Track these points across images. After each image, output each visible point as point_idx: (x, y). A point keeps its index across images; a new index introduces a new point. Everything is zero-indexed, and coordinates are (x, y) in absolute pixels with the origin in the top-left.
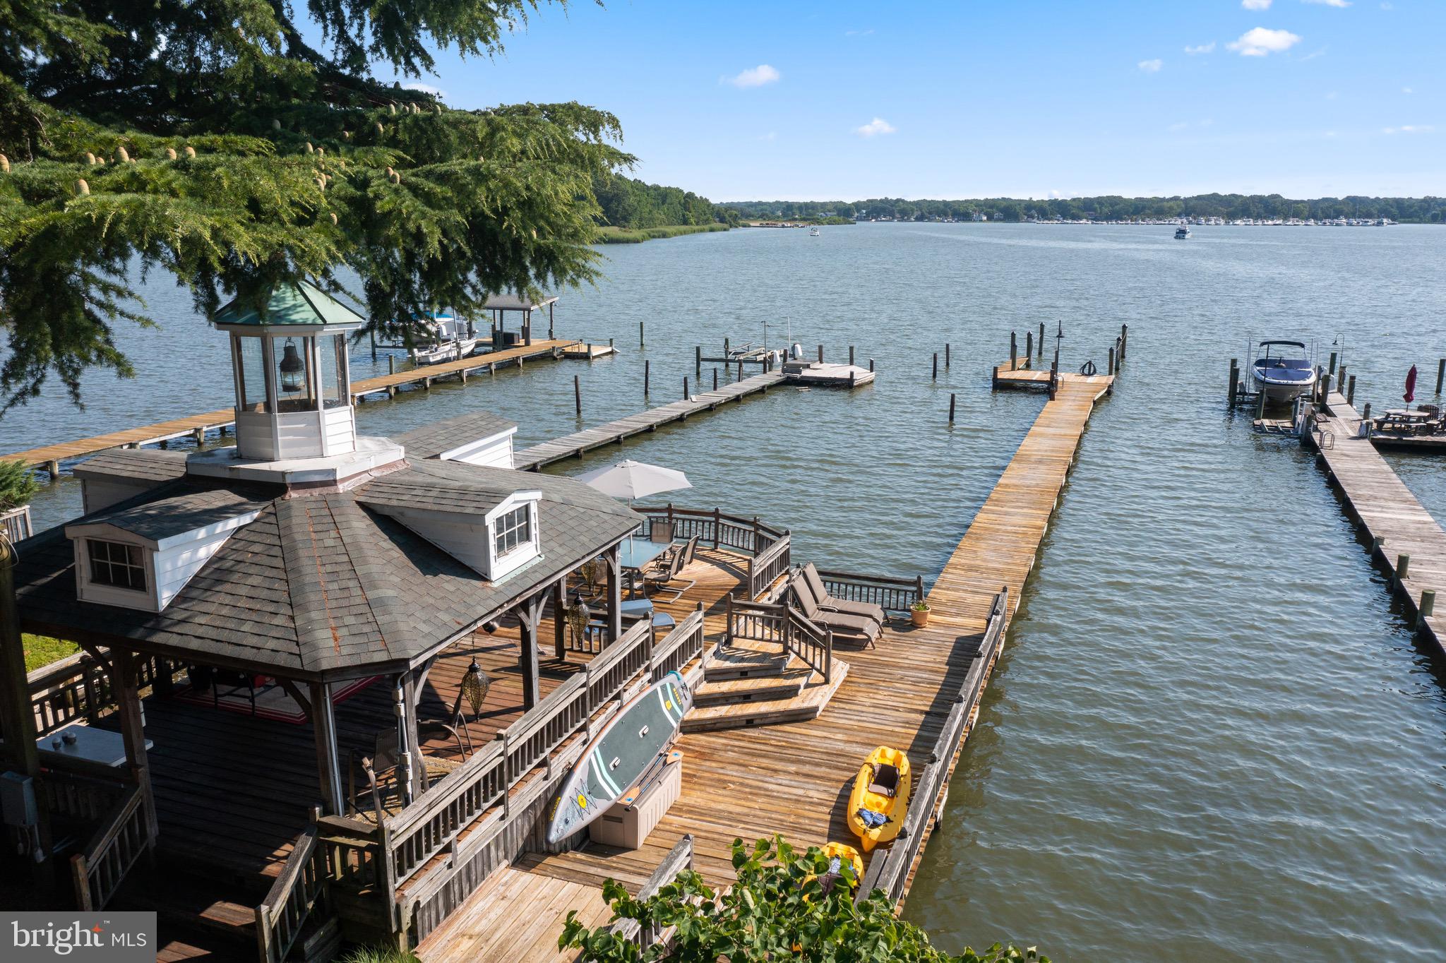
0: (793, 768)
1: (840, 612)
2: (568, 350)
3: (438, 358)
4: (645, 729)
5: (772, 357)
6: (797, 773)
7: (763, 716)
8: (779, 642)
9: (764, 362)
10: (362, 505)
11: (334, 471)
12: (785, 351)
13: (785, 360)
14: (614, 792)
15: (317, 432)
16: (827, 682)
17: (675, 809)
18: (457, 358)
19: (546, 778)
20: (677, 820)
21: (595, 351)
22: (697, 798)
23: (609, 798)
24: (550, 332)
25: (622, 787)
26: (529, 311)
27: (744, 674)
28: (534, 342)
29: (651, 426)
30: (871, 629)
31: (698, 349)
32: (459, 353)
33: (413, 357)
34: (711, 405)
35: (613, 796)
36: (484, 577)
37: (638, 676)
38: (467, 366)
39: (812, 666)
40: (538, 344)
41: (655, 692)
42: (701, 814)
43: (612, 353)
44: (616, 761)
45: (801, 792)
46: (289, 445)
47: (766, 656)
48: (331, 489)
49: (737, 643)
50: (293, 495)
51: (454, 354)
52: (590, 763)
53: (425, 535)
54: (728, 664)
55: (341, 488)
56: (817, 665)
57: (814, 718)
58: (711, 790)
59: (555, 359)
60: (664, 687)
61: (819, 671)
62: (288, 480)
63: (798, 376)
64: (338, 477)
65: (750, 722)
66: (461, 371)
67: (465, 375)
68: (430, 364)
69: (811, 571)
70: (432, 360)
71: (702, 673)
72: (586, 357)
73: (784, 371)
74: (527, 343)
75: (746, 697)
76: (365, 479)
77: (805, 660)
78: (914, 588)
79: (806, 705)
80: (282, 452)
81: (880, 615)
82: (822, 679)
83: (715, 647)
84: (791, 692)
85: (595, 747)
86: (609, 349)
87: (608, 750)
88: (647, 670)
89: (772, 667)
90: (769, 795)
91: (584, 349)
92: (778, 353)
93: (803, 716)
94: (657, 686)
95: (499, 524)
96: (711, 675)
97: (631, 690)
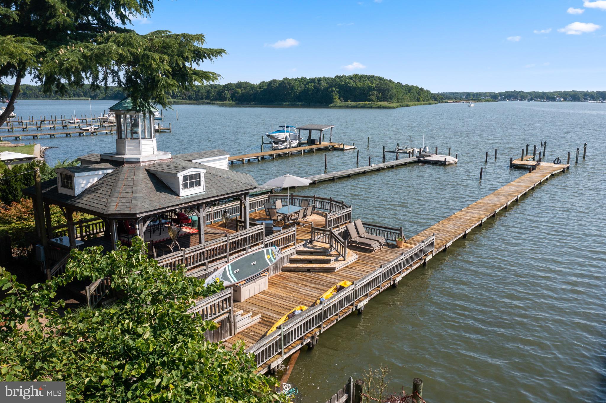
0: (313, 286)
1: (367, 238)
2: (335, 146)
3: (282, 147)
4: (255, 263)
5: (413, 151)
6: (314, 287)
7: (314, 268)
8: (328, 243)
9: (409, 153)
10: (147, 170)
11: (139, 159)
12: (420, 149)
13: (420, 153)
14: (233, 280)
15: (139, 146)
16: (344, 260)
17: (263, 293)
18: (289, 148)
19: (205, 270)
20: (261, 296)
21: (346, 147)
22: (273, 291)
23: (231, 282)
24: (330, 140)
25: (238, 280)
26: (321, 131)
27: (312, 253)
28: (322, 143)
29: (349, 174)
30: (376, 246)
31: (384, 147)
32: (290, 146)
33: (272, 147)
34: (379, 168)
35: (233, 282)
36: (178, 195)
37: (257, 245)
38: (291, 151)
39: (339, 253)
40: (324, 144)
41: (263, 251)
42: (271, 295)
43: (354, 148)
44: (238, 270)
45: (311, 293)
46: (130, 150)
47: (323, 248)
48: (138, 164)
49: (315, 243)
50: (126, 165)
51: (288, 146)
52: (225, 269)
53: (163, 181)
54: (307, 249)
55: (142, 164)
56: (341, 253)
57: (334, 272)
58: (279, 289)
59: (330, 150)
60: (268, 251)
61: (342, 256)
62: (125, 161)
63: (423, 159)
64: (141, 161)
65: (309, 270)
66: (289, 152)
67: (290, 154)
68: (278, 149)
69: (359, 223)
70: (279, 148)
71: (295, 251)
72: (342, 150)
73: (417, 157)
74: (320, 144)
75: (310, 261)
76: (154, 162)
77: (337, 251)
78: (399, 232)
79: (331, 266)
80: (127, 152)
81: (383, 242)
82: (343, 259)
83: (304, 243)
84: (328, 261)
85: (229, 264)
86: (353, 147)
87: (234, 266)
88: (262, 243)
89: (323, 252)
90: (299, 292)
91: (341, 146)
92: (416, 150)
93: (330, 270)
94: (265, 249)
95: (185, 178)
96: (299, 253)
97: (253, 249)
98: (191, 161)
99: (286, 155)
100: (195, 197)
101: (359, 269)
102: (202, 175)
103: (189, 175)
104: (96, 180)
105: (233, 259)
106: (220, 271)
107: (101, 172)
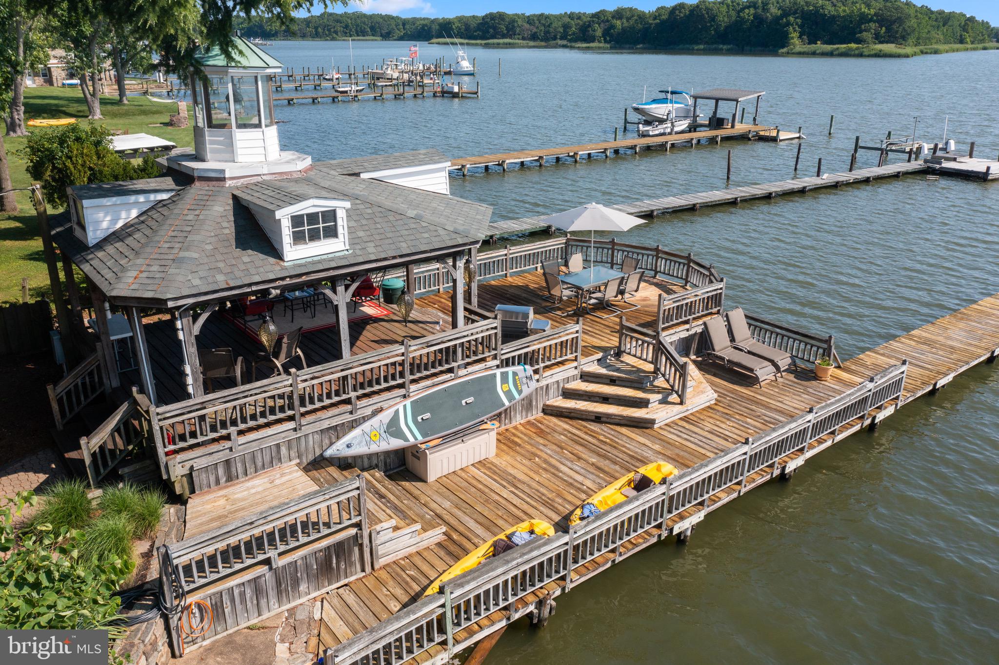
0: (594, 459)
1: (749, 352)
2: (762, 133)
3: (657, 132)
4: (470, 400)
5: (919, 149)
6: (593, 464)
7: (608, 416)
8: (651, 362)
9: (910, 152)
10: (235, 198)
11: (223, 171)
12: (936, 145)
13: (935, 152)
14: (412, 436)
16: (681, 403)
17: (481, 464)
18: (670, 134)
19: (351, 413)
20: (474, 471)
21: (783, 136)
22: (505, 462)
23: (406, 440)
24: (755, 119)
25: (424, 436)
26: (737, 101)
27: (612, 381)
28: (738, 126)
29: (771, 194)
30: (764, 372)
31: (857, 138)
32: (672, 130)
33: (638, 131)
34: (837, 183)
35: (412, 439)
36: (279, 257)
37: (483, 360)
38: (671, 139)
39: (673, 386)
40: (740, 128)
41: (494, 375)
42: (495, 473)
43: (799, 138)
44: (427, 416)
45: (579, 478)
46: (214, 151)
47: (639, 370)
48: (222, 183)
49: (626, 358)
50: (197, 184)
51: (669, 130)
52: (397, 412)
54: (604, 371)
55: (228, 183)
56: (676, 388)
57: (652, 428)
58: (519, 458)
59: (749, 139)
60: (504, 376)
61: (677, 392)
62: (196, 174)
63: (938, 166)
64: (227, 176)
65: (598, 418)
66: (666, 142)
67: (669, 146)
68: (649, 136)
69: (738, 317)
70: (651, 133)
71: (576, 372)
72: (774, 140)
73: (926, 161)
74: (733, 126)
75: (605, 399)
77: (668, 381)
78: (825, 346)
79: (647, 416)
80: (209, 156)
81: (784, 361)
82: (678, 400)
83: (600, 355)
84: (643, 404)
85: (408, 402)
86: (798, 135)
87: (418, 407)
88: (495, 357)
89: (638, 380)
90: (556, 473)
91: (774, 133)
92: (927, 148)
93: (643, 425)
94: (498, 372)
95: (297, 221)
96: (586, 377)
97: (471, 369)
98: (357, 175)
99: (662, 147)
100: (319, 262)
101: (709, 426)
102: (341, 215)
103: (308, 215)
104: (134, 213)
105: (418, 391)
106: (385, 417)
107: (141, 198)
